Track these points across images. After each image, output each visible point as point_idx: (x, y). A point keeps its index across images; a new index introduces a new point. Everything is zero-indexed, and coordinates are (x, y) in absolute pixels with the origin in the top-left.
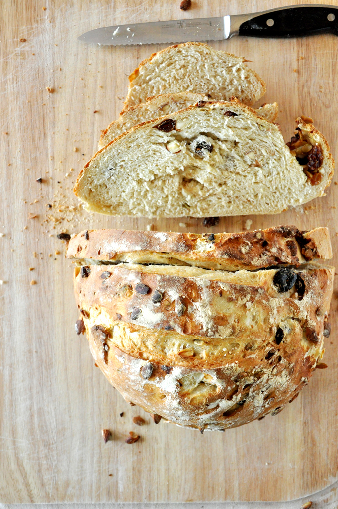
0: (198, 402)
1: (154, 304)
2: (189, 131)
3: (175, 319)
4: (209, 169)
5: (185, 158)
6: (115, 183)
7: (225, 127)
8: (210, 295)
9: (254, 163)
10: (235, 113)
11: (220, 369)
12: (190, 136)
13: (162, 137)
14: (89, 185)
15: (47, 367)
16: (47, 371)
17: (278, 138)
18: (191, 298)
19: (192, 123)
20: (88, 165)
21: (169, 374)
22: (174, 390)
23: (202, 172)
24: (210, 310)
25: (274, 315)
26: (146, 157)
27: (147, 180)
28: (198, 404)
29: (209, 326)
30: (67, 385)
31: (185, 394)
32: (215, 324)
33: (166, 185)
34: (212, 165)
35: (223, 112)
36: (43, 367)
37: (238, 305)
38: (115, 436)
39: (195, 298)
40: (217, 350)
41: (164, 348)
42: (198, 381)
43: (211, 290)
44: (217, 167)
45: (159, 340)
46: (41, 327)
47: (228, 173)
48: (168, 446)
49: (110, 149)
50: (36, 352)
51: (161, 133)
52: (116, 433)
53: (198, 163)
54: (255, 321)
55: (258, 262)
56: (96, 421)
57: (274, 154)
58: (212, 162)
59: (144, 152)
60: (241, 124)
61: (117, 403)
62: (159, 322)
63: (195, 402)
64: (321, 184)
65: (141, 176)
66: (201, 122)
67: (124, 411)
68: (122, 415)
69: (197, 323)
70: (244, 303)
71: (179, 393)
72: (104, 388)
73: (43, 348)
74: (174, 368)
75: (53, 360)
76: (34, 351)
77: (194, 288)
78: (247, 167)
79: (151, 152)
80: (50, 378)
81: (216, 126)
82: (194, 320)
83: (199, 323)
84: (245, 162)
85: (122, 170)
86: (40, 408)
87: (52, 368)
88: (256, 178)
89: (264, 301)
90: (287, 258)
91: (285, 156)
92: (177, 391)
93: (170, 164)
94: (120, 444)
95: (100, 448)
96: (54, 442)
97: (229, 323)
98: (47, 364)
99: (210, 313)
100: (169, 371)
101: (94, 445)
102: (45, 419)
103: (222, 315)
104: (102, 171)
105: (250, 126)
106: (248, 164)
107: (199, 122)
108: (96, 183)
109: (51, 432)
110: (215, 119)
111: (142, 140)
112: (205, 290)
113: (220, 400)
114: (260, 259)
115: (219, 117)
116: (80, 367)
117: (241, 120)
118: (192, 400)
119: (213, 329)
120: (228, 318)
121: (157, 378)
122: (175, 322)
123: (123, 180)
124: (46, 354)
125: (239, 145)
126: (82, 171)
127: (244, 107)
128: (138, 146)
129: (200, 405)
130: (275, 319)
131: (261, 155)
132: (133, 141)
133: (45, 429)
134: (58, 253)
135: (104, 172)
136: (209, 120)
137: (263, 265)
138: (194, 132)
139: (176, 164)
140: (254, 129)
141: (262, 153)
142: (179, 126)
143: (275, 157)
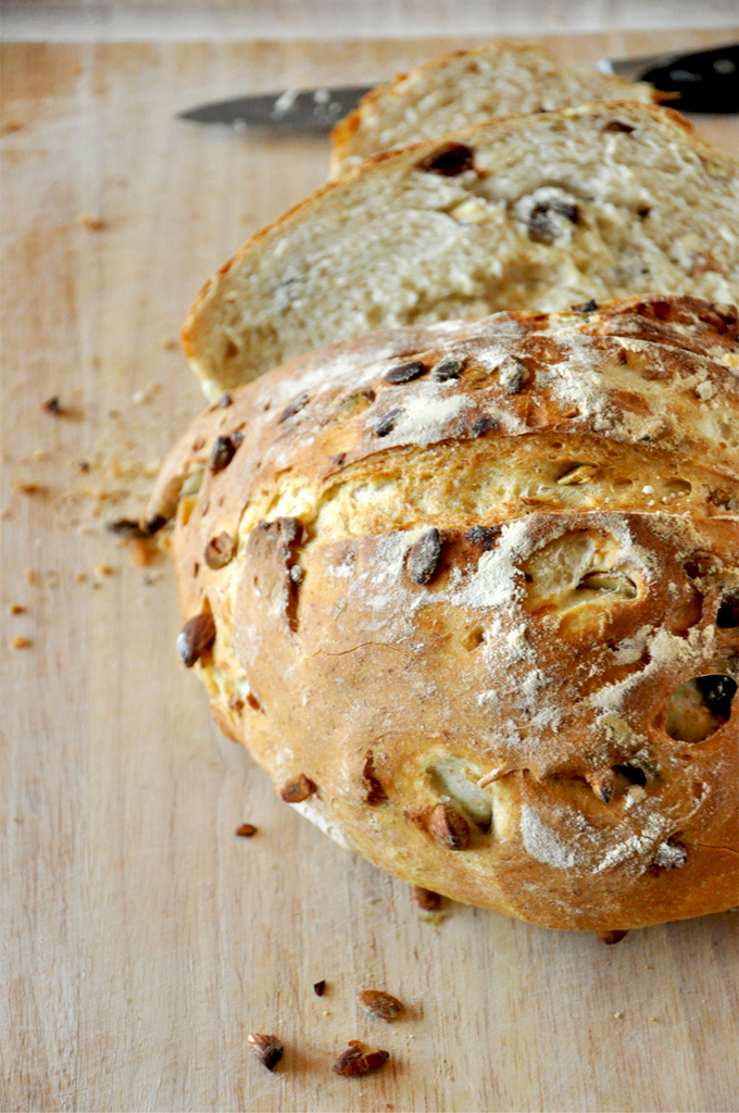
0: (582, 626)
1: (440, 384)
2: (512, 173)
3: (500, 402)
4: (571, 277)
5: (503, 238)
6: (302, 325)
7: (608, 160)
8: (592, 357)
9: (702, 261)
10: (631, 124)
11: (639, 517)
12: (514, 191)
13: (435, 190)
15: (55, 862)
16: (53, 872)
18: (541, 361)
19: (519, 153)
20: (226, 269)
21: (489, 549)
22: (507, 595)
23: (554, 291)
26: (391, 246)
27: (396, 307)
28: (581, 633)
29: (598, 407)
30: (125, 910)
31: (543, 608)
32: (613, 403)
34: (582, 268)
35: (601, 123)
36: (40, 861)
38: (295, 1055)
39: (553, 361)
40: (626, 491)
41: (474, 506)
42: (579, 572)
43: (595, 351)
44: (598, 273)
45: (456, 483)
46: (39, 754)
48: (495, 1085)
49: (293, 225)
50: (17, 820)
51: (434, 180)
52: (300, 1049)
53: (540, 254)
54: (731, 440)
56: (224, 1012)
58: (581, 256)
59: (386, 231)
60: (652, 154)
61: (301, 958)
62: (456, 415)
63: (574, 629)
65: (378, 297)
66: (542, 148)
67: (328, 981)
68: (321, 988)
69: (561, 405)
70: (691, 385)
71: (524, 603)
72: (255, 916)
73: (43, 809)
74: (504, 529)
75: (78, 842)
76: (13, 815)
77: (547, 347)
78: (680, 275)
79: (406, 231)
80: (64, 892)
81: (583, 159)
82: (553, 399)
83: (566, 404)
84: (675, 262)
85: (324, 283)
86: (21, 980)
87: (72, 862)
92: (518, 597)
93: (461, 258)
94: (313, 1081)
95: (241, 1098)
96: (65, 1082)
97: (652, 413)
98: (56, 852)
99: (598, 382)
100: (489, 538)
101: (215, 1088)
102: (36, 1011)
104: (267, 288)
105: (680, 161)
106: (683, 269)
107: (535, 152)
108: (246, 321)
109: (56, 1049)
110: (580, 141)
111: (381, 199)
112: (577, 350)
113: (647, 628)
115: (589, 136)
116: (172, 859)
117: (650, 143)
118: (565, 623)
119: (609, 415)
121: (456, 572)
122: (501, 406)
124: (52, 826)
125: (655, 215)
126: (208, 284)
128: (371, 217)
129: (590, 637)
131: (717, 240)
132: (358, 202)
133: (34, 1041)
134: (108, 572)
135: (273, 289)
136: (562, 144)
138: (525, 179)
139: (479, 256)
140: (689, 170)
141: (721, 237)
142: (482, 161)
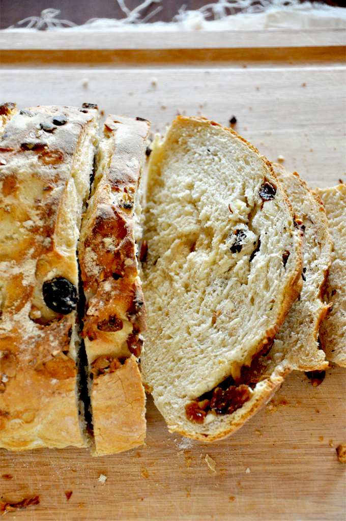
7: (269, 256)
8: (46, 175)
10: (288, 261)
13: (252, 191)
14: (187, 133)
17: (256, 334)
18: (43, 155)
19: (272, 217)
20: (214, 124)
24: (25, 172)
25: (11, 269)
26: (224, 181)
32: (6, 178)
33: (185, 217)
35: (288, 248)
37: (30, 210)
39: (44, 160)
43: (53, 178)
44: (212, 270)
47: (202, 287)
49: (236, 142)
54: (5, 240)
55: (89, 259)
57: (231, 335)
59: (232, 177)
60: (273, 274)
64: (189, 423)
66: (274, 226)
70: (33, 218)
77: (57, 160)
78: (212, 307)
79: (231, 185)
81: (269, 246)
84: (220, 302)
85: (207, 162)
88: (196, 325)
89: (32, 251)
90: (94, 309)
91: (230, 350)
97: (5, 196)
99: (21, 171)
103: (18, 185)
104: (206, 142)
105: (271, 289)
106: (215, 307)
107: (273, 224)
108: (190, 140)
111: (248, 171)
112: (53, 171)
114: (95, 263)
115: (281, 245)
117: (278, 271)
120: (13, 194)
123: (193, 168)
125: (243, 287)
126: (206, 119)
127: (296, 270)
128: (240, 170)
130: (5, 272)
131: (230, 318)
132: (246, 162)
135: (205, 146)
137: (85, 267)
138: (259, 225)
141: (233, 320)
142: (268, 204)
143: (227, 337)
